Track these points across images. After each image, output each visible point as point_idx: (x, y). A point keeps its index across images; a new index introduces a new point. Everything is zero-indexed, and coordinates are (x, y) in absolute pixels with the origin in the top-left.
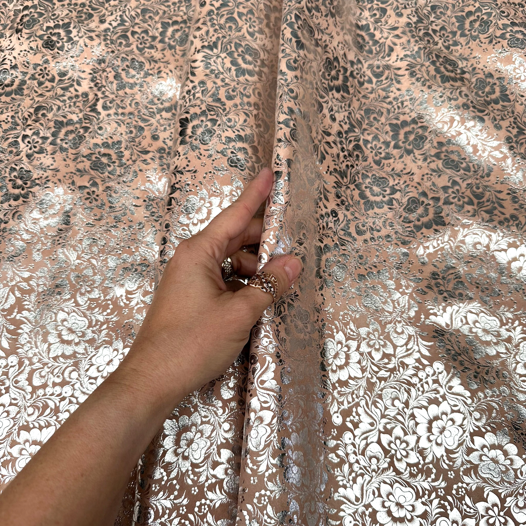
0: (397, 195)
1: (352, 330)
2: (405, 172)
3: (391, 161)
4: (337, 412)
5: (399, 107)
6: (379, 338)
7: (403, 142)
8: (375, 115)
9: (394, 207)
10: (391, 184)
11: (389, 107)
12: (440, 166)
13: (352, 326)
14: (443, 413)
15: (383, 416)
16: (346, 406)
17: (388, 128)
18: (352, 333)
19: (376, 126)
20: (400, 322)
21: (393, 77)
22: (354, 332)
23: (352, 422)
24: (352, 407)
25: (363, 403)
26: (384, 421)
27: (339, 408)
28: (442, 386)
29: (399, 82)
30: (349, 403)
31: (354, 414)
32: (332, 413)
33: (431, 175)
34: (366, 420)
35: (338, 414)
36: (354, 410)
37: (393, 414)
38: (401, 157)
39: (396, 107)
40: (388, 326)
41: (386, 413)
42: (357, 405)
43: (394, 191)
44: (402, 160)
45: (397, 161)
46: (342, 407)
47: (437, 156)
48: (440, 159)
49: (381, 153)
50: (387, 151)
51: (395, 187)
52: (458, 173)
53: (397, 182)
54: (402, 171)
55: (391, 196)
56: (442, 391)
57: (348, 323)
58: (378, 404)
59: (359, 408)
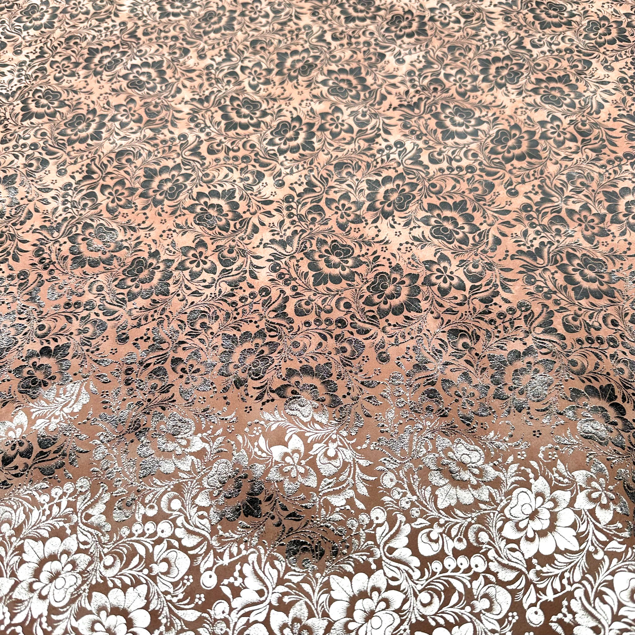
0: (362, 269)
1: (260, 449)
2: (377, 239)
3: (361, 226)
4: (210, 569)
5: (382, 161)
6: (299, 464)
7: (381, 203)
8: (350, 170)
9: (355, 283)
10: (355, 255)
11: (370, 160)
12: (427, 234)
13: (262, 442)
14: (374, 589)
15: (281, 581)
16: (226, 560)
17: (364, 185)
18: (259, 453)
19: (348, 182)
20: (334, 441)
21: (381, 127)
22: (263, 452)
23: (230, 585)
24: (236, 562)
25: (253, 558)
26: (282, 589)
27: (215, 563)
28: (378, 546)
29: (387, 132)
30: (231, 556)
31: (236, 574)
32: (202, 570)
33: (412, 244)
34: (253, 584)
35: (212, 573)
36: (238, 567)
37: (296, 579)
38: (375, 221)
39: (379, 160)
40: (316, 446)
41: (286, 577)
42: (244, 560)
43: (358, 264)
44: (375, 225)
45: (370, 225)
46: (220, 562)
47: (426, 221)
48: (428, 225)
49: (349, 215)
50: (358, 213)
51: (361, 258)
52: (450, 246)
53: (363, 252)
54: (373, 238)
55: (354, 270)
56: (378, 553)
57: (257, 438)
58: (276, 563)
59: (246, 565)
